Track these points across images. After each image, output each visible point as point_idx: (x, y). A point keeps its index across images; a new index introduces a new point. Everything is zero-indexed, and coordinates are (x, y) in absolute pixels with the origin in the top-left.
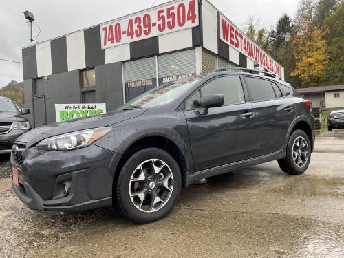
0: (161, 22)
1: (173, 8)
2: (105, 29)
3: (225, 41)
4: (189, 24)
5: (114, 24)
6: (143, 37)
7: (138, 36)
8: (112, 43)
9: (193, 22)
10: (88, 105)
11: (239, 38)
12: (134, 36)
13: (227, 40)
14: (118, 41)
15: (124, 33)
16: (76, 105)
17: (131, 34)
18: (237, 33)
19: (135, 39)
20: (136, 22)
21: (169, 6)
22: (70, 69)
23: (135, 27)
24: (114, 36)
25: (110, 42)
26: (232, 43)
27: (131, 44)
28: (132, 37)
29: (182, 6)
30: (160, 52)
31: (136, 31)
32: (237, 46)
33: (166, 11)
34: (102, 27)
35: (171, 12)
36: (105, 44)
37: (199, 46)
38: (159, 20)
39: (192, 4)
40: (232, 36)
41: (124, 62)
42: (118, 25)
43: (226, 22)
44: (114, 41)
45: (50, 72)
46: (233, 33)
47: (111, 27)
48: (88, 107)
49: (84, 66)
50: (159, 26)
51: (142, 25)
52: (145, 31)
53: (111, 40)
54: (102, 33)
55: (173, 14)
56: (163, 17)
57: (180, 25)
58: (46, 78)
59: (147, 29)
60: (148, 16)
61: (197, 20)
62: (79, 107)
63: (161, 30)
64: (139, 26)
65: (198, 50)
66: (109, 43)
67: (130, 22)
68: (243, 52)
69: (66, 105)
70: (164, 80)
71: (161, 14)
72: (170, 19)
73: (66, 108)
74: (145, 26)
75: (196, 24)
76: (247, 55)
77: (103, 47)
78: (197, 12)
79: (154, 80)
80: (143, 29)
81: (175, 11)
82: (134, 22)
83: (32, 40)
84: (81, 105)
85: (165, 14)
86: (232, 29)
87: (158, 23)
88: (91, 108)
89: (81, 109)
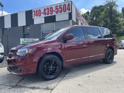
0: (57, 10)
1: (61, 5)
2: (34, 11)
3: (77, 18)
4: (67, 11)
6: (50, 15)
7: (48, 15)
8: (37, 16)
11: (81, 18)
12: (46, 14)
14: (40, 16)
15: (42, 13)
16: (28, 39)
17: (45, 14)
19: (47, 16)
20: (47, 10)
21: (60, 5)
22: (19, 26)
23: (47, 11)
24: (38, 14)
25: (36, 16)
26: (79, 19)
27: (45, 18)
28: (45, 15)
29: (65, 5)
30: (56, 21)
31: (47, 13)
32: (80, 20)
34: (33, 11)
35: (61, 7)
36: (34, 17)
37: (71, 19)
39: (69, 4)
41: (42, 24)
42: (40, 10)
43: (78, 12)
44: (38, 16)
45: (10, 27)
46: (80, 16)
47: (37, 11)
49: (25, 25)
51: (49, 11)
52: (50, 13)
53: (37, 15)
54: (33, 13)
55: (61, 8)
56: (58, 8)
57: (64, 12)
58: (8, 29)
59: (51, 12)
60: (52, 8)
61: (70, 10)
63: (56, 13)
64: (48, 11)
67: (45, 9)
68: (82, 22)
69: (24, 39)
71: (57, 7)
72: (61, 9)
74: (51, 11)
76: (83, 23)
77: (33, 18)
78: (70, 8)
80: (50, 12)
81: (62, 7)
83: (2, 14)
84: (30, 39)
86: (79, 14)
87: (56, 10)
88: (33, 40)
89: (30, 41)
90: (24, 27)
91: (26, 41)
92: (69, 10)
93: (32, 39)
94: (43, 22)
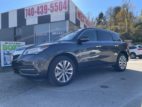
0: (52, 9)
1: (57, 3)
2: (27, 10)
3: (79, 19)
4: (64, 10)
5: (31, 8)
6: (44, 14)
7: (42, 14)
8: (30, 16)
9: (66, 9)
10: (17, 42)
11: (84, 19)
12: (40, 13)
13: (80, 19)
14: (32, 15)
15: (35, 12)
16: (11, 42)
17: (38, 13)
18: (83, 16)
19: (40, 15)
20: (41, 8)
21: (55, 2)
22: (10, 27)
23: (40, 10)
24: (31, 13)
26: (81, 20)
27: (39, 17)
28: (39, 14)
29: (61, 2)
30: (51, 21)
31: (41, 12)
32: (83, 22)
33: (54, 4)
34: (25, 9)
35: (56, 4)
36: (26, 16)
37: (68, 20)
38: (51, 8)
39: (65, 2)
40: (81, 17)
41: (35, 25)
42: (33, 8)
43: (79, 11)
44: (31, 15)
46: (82, 16)
47: (29, 9)
48: (16, 43)
49: (16, 26)
50: (51, 10)
51: (43, 9)
52: (45, 12)
53: (29, 15)
54: (25, 12)
55: (57, 6)
56: (53, 7)
57: (60, 10)
59: (46, 11)
60: (46, 6)
61: (67, 9)
62: (12, 43)
63: (52, 12)
64: (42, 10)
65: (67, 22)
66: (28, 16)
67: (38, 8)
68: (86, 24)
69: (6, 42)
70: (53, 34)
71: (52, 5)
72: (56, 8)
73: (6, 43)
74: (45, 10)
75: (67, 10)
76: (87, 26)
77: (25, 18)
78: (67, 6)
79: (48, 33)
80: (44, 11)
81: (58, 4)
82: (40, 8)
84: (14, 42)
85: (54, 5)
86: (81, 14)
87: (50, 9)
88: (18, 44)
89: (13, 44)
90: (15, 28)
91: (9, 44)
92: (65, 8)
93: (16, 42)
94: (36, 22)
